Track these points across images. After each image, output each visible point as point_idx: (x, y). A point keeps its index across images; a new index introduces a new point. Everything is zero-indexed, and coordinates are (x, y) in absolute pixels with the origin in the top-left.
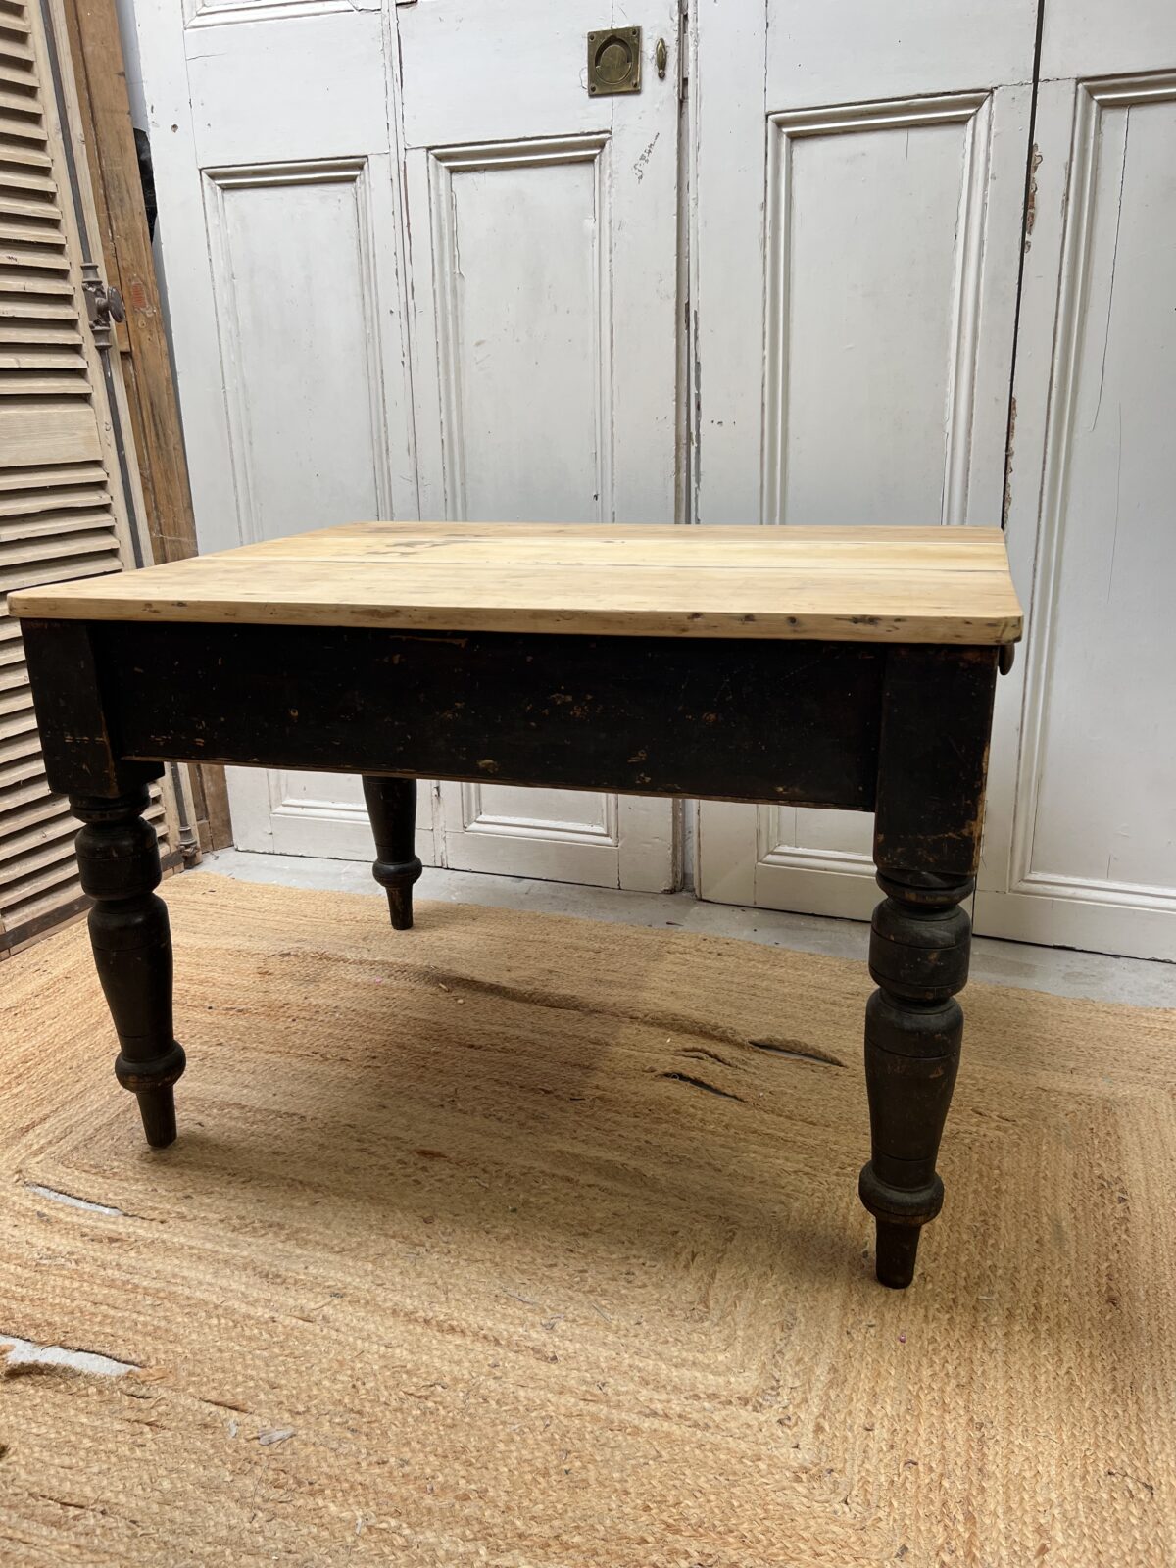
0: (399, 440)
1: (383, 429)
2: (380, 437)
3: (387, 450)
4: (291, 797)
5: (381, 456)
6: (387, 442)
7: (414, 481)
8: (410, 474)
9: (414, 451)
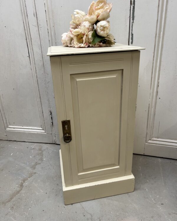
0: (31, 11)
1: (25, 8)
2: (24, 11)
3: (27, 15)
4: (11, 125)
5: (25, 18)
6: (27, 13)
7: (37, 26)
8: (36, 24)
9: (36, 15)
